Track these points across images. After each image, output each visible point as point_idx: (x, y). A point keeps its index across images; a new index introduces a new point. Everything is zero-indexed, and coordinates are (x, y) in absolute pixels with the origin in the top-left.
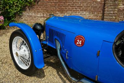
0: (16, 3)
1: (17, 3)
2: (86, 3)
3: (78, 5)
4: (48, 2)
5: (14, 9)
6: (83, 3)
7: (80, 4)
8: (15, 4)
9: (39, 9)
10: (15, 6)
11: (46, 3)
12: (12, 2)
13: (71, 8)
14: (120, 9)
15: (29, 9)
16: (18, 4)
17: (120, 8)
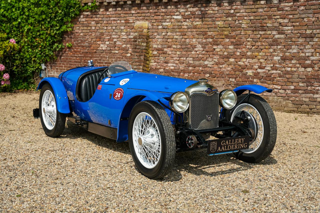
0: (33, 57)
1: (35, 57)
2: (115, 58)
3: (106, 61)
4: (73, 57)
5: (32, 66)
6: (111, 58)
7: (107, 59)
8: (33, 59)
9: (62, 67)
10: (34, 62)
11: (70, 57)
12: (28, 57)
13: (98, 64)
14: (153, 67)
15: (51, 67)
16: (36, 59)
17: (152, 65)
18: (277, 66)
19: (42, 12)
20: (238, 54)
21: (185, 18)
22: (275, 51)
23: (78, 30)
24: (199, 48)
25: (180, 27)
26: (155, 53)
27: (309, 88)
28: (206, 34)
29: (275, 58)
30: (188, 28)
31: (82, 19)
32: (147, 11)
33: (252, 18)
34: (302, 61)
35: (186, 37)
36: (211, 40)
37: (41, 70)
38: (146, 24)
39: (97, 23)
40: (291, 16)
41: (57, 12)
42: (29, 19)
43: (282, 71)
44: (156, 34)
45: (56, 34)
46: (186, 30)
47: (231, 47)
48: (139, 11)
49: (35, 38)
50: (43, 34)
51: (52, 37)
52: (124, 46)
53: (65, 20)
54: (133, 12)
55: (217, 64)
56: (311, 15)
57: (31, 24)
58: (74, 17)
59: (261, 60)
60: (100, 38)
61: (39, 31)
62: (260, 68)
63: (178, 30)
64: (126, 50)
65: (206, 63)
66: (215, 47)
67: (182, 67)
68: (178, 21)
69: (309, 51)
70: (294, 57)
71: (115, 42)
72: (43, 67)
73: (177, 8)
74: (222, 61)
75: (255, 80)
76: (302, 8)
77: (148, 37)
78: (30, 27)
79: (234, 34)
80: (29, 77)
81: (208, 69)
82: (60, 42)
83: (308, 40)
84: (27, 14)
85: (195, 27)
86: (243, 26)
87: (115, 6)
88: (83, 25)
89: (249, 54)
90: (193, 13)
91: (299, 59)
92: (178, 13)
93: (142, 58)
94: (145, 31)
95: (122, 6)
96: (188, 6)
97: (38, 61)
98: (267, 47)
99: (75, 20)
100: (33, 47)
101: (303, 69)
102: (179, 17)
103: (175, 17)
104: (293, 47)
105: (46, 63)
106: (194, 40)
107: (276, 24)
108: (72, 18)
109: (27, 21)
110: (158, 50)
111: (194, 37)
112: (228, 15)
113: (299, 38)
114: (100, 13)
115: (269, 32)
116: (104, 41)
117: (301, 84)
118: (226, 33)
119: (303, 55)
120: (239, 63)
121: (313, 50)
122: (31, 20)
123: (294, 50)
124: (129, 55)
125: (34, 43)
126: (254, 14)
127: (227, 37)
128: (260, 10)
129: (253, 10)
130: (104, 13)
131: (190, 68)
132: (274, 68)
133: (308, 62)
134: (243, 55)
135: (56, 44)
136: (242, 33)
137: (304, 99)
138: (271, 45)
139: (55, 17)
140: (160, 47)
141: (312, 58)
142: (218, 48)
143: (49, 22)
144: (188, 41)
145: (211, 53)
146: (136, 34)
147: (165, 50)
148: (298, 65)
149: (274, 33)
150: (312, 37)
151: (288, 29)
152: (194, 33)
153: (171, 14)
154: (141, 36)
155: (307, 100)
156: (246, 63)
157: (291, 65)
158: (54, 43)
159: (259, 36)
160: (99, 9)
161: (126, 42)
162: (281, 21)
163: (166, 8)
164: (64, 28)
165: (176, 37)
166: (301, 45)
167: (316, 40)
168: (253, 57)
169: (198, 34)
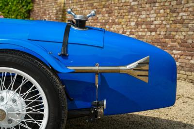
18: (133, 30)
20: (110, 21)
22: (131, 17)
23: (35, 8)
28: (93, 5)
29: (132, 24)
34: (149, 26)
35: (83, 9)
43: (136, 35)
46: (82, 3)
47: (106, 15)
59: (124, 26)
60: (45, 13)
63: (79, 3)
66: (98, 16)
69: (153, 16)
70: (143, 22)
71: (51, 16)
77: (64, 11)
79: (108, 3)
83: (152, 5)
88: (37, 4)
89: (116, 20)
91: (147, 23)
94: (62, 5)
98: (127, 14)
101: (150, 33)
104: (143, 12)
106: (87, 11)
111: (87, 8)
113: (146, 4)
115: (128, 0)
116: (46, 16)
118: (103, 3)
119: (149, 19)
120: (111, 29)
121: (155, 15)
123: (143, 15)
127: (104, 6)
132: (131, 33)
133: (153, 26)
134: (114, 23)
136: (112, 3)
138: (129, 12)
141: (155, 23)
142: (100, 17)
144: (84, 11)
146: (58, 8)
148: (146, 30)
156: (115, 29)
157: (141, 30)
159: (122, 4)
164: (29, 7)
165: (78, 9)
166: (148, 10)
167: (157, 4)
168: (119, 24)
169: (89, 6)
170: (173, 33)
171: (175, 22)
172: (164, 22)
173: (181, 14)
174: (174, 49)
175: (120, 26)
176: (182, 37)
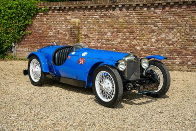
2: (59, 40)
4: (32, 39)
5: (6, 45)
7: (54, 40)
9: (25, 45)
10: (7, 42)
11: (30, 39)
12: (4, 39)
13: (48, 43)
15: (18, 45)
16: (9, 40)
18: (154, 44)
19: (13, 13)
20: (132, 37)
21: (101, 17)
22: (152, 36)
23: (35, 23)
24: (109, 34)
25: (98, 22)
26: (83, 37)
27: (171, 57)
28: (113, 26)
29: (153, 40)
30: (103, 23)
31: (38, 17)
32: (78, 13)
33: (139, 18)
34: (167, 42)
35: (101, 28)
36: (116, 30)
37: (12, 47)
38: (77, 20)
39: (47, 19)
40: (161, 17)
41: (23, 13)
42: (4, 16)
43: (156, 47)
44: (83, 26)
45: (22, 25)
47: (128, 34)
48: (73, 13)
49: (8, 28)
50: (13, 26)
51: (19, 27)
52: (64, 33)
53: (27, 17)
54: (70, 13)
55: (119, 43)
56: (172, 17)
57: (6, 20)
58: (33, 16)
59: (145, 41)
60: (49, 28)
61: (11, 24)
62: (144, 45)
63: (96, 24)
64: (65, 35)
65: (113, 42)
66: (118, 34)
67: (99, 45)
68: (97, 19)
69: (171, 36)
70: (163, 39)
71: (58, 31)
72: (13, 45)
73: (96, 11)
74: (122, 41)
75: (141, 52)
76: (167, 13)
77: (79, 28)
78: (5, 21)
79: (129, 26)
80: (4, 51)
81: (114, 46)
82: (24, 30)
83: (171, 30)
84: (3, 13)
85: (107, 22)
86: (134, 22)
87: (59, 10)
88: (39, 20)
89: (138, 37)
90: (105, 15)
91: (166, 40)
92: (96, 14)
93: (76, 40)
94: (77, 24)
95: (63, 10)
96: (103, 10)
97: (10, 42)
98: (148, 34)
99: (34, 17)
100: (7, 33)
101: (168, 46)
102: (97, 17)
103: (95, 17)
104: (162, 34)
105: (15, 43)
106: (106, 30)
107: (153, 21)
108: (32, 16)
109: (3, 18)
110: (84, 35)
111: (106, 28)
112: (126, 16)
113: (165, 29)
114: (49, 13)
115: (149, 26)
116: (51, 30)
117: (167, 54)
118: (125, 26)
119: (168, 38)
120: (133, 43)
121: (173, 36)
122: (6, 17)
123: (163, 36)
124: (67, 38)
125: (7, 31)
126: (141, 15)
127: (125, 28)
128: (144, 13)
129: (140, 13)
130: (52, 13)
131: (104, 46)
132: (152, 46)
133: (171, 42)
134: (135, 38)
135: (22, 32)
136: (134, 26)
137: (169, 63)
138: (150, 33)
139: (21, 16)
140: (86, 33)
141: (173, 40)
142: (120, 34)
143: (17, 19)
144: (102, 30)
145: (116, 37)
146: (72, 26)
147: (89, 35)
148: (165, 44)
149: (152, 26)
150: (172, 28)
151: (160, 24)
152: (106, 26)
153: (93, 15)
154: (75, 27)
155: (170, 63)
156: (136, 43)
157: (161, 44)
158: (20, 31)
159: (143, 28)
160: (49, 11)
161: (65, 31)
162: (156, 19)
163: (89, 11)
164: (27, 22)
165: (95, 28)
166: (167, 33)
167: (175, 30)
168: (140, 40)
169: (108, 26)
170: (187, 46)
171: (189, 41)
172: (180, 40)
173: (193, 36)
174: (187, 55)
175: (141, 41)
176: (194, 49)
